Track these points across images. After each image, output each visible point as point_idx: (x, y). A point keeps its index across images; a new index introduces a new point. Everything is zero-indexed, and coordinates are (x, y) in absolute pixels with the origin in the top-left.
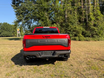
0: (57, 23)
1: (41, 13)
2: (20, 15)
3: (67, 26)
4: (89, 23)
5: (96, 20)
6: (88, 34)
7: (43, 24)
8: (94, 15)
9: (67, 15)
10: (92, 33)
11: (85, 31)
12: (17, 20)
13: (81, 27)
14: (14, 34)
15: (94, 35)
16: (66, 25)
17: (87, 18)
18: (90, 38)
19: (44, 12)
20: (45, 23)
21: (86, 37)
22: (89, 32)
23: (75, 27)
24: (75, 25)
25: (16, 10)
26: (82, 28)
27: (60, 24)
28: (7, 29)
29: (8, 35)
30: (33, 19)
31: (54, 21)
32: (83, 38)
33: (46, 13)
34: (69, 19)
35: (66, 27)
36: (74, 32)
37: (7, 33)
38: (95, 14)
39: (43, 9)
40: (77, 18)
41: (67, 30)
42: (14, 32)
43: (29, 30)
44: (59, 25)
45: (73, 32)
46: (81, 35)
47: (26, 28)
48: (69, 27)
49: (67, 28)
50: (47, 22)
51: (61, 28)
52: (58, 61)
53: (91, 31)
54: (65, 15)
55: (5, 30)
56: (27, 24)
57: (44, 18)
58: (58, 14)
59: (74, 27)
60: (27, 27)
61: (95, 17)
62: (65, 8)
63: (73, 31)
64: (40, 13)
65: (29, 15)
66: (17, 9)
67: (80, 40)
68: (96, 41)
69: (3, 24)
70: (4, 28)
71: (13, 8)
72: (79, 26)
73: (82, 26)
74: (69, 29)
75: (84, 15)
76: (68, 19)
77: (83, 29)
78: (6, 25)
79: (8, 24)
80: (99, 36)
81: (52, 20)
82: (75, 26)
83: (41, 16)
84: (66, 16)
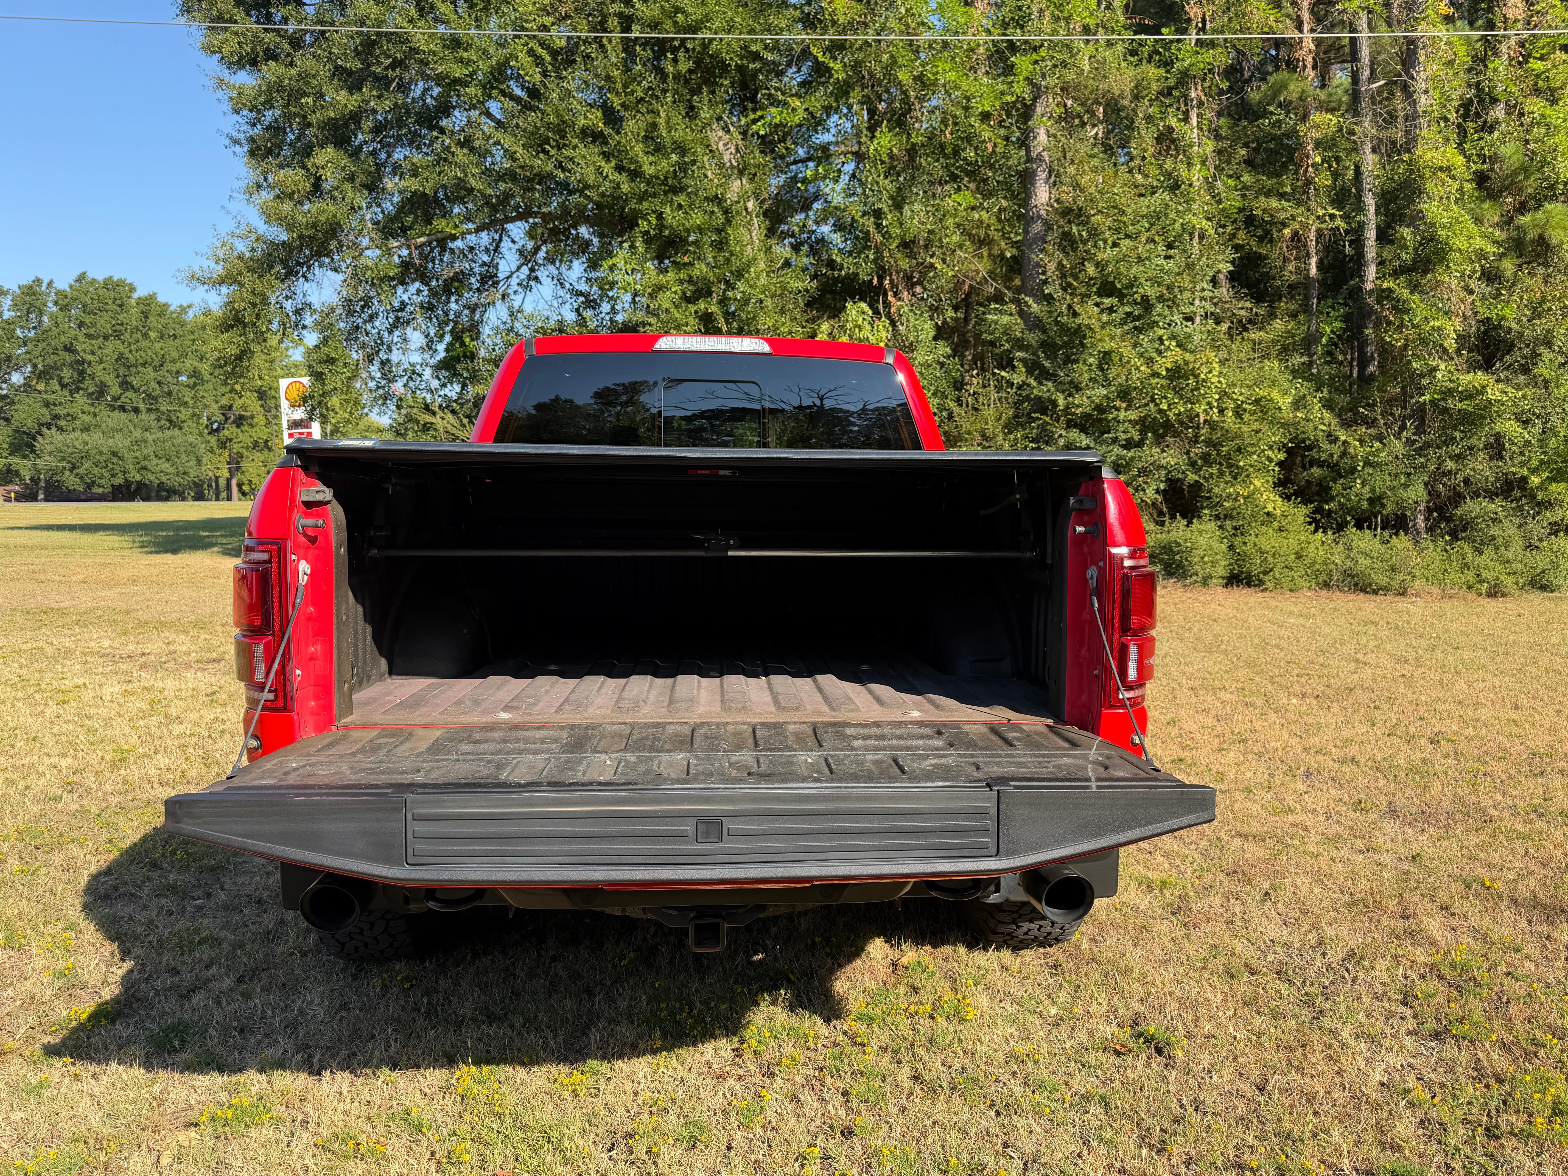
0: (901, 304)
1: (650, 136)
2: (308, 151)
3: (1048, 346)
4: (1400, 308)
5: (1508, 266)
6: (1381, 482)
7: (665, 300)
8: (1481, 179)
9: (1055, 177)
10: (1441, 473)
11: (1332, 438)
12: (262, 228)
13: (1272, 366)
14: (235, 464)
15: (1472, 507)
16: (1033, 338)
17: (1371, 234)
18: (1402, 542)
19: (691, 112)
20: (702, 291)
21: (1340, 527)
22: (1398, 446)
23: (1176, 374)
24: (1182, 328)
25: (245, 79)
26: (1284, 379)
27: (935, 310)
28: (125, 385)
29: (135, 476)
30: (517, 230)
31: (848, 266)
32: (1291, 543)
33: (716, 136)
34: (1094, 233)
35: (1033, 367)
36: (1159, 439)
37: (120, 442)
38: (1494, 159)
39: (684, 66)
40: (1221, 219)
41: (1044, 406)
42: (229, 431)
43: (453, 391)
44: (928, 330)
45: (1151, 453)
46: (1273, 502)
47: (413, 374)
48: (1082, 372)
49: (1044, 375)
50: (739, 274)
51: (959, 385)
52: (910, 954)
53: (1420, 430)
54: (1027, 178)
55: (102, 390)
56: (429, 308)
57: (697, 218)
58: (912, 152)
59: (1163, 364)
60: (430, 346)
61: (1491, 213)
62: (1022, 63)
63: (1145, 425)
64: (633, 126)
65: (461, 155)
66: (271, 55)
67: (1255, 566)
68: (1495, 592)
69: (65, 303)
70: (80, 368)
71: (210, 49)
72: (1240, 349)
73: (1285, 351)
74: (1082, 403)
75: (1324, 180)
76: (1068, 242)
77: (1298, 404)
78: (104, 323)
79: (148, 305)
80: (1549, 516)
81: (818, 246)
82: (1173, 355)
83: (635, 174)
84: (1042, 195)
